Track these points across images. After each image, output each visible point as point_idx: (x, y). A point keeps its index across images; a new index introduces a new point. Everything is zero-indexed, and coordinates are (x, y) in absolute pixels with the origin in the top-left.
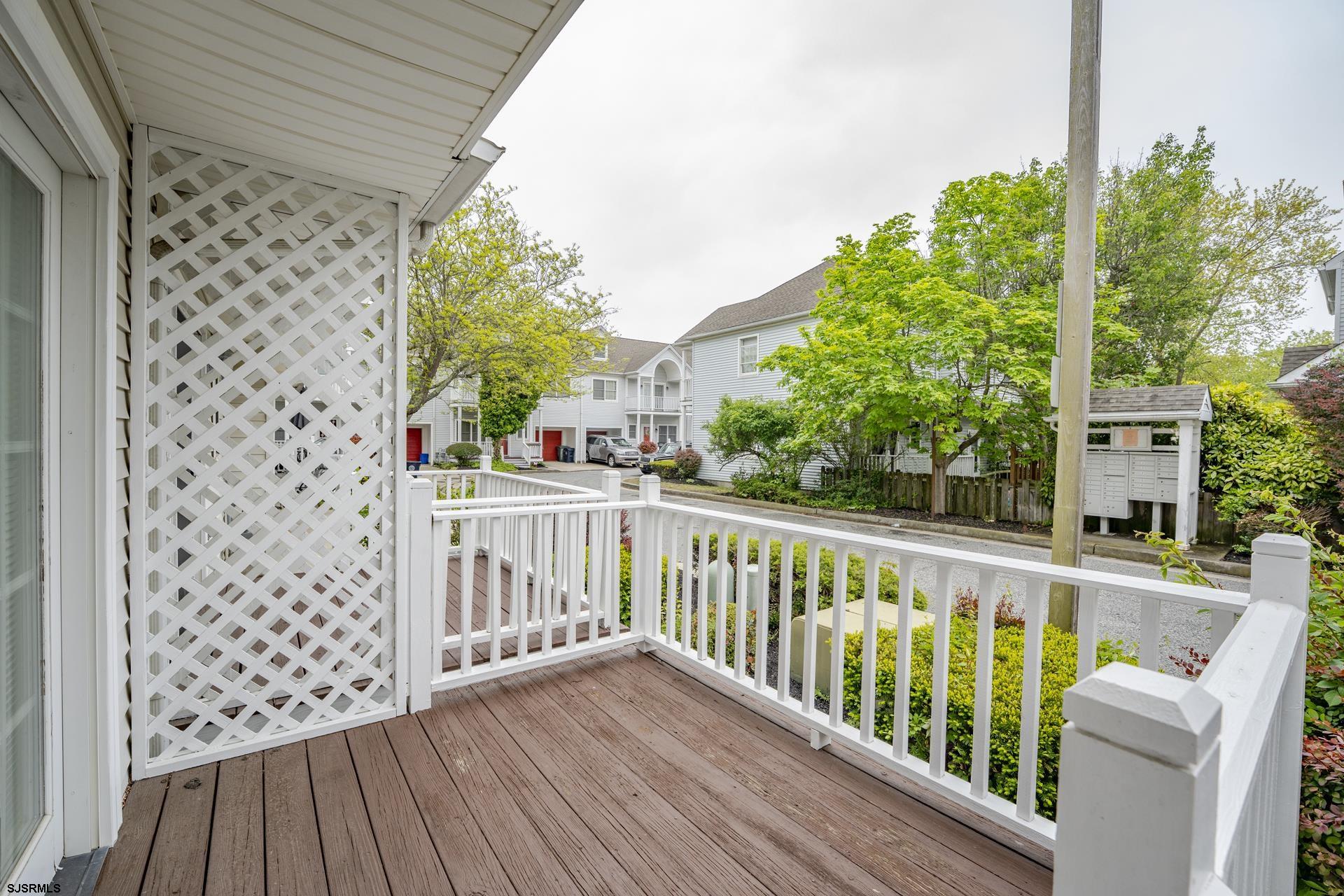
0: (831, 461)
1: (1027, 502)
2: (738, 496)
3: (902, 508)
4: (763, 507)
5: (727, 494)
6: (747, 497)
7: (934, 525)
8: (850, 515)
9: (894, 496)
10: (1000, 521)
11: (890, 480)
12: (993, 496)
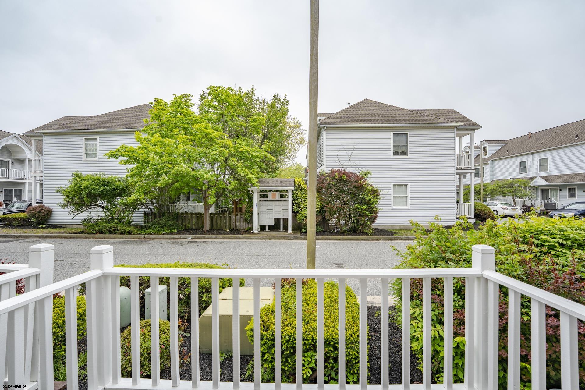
0: (150, 209)
1: (240, 221)
2: (88, 233)
3: (188, 229)
4: (108, 238)
5: (79, 233)
6: (96, 233)
7: (207, 236)
8: (165, 236)
9: (184, 224)
10: (231, 230)
11: (182, 217)
12: (228, 220)
